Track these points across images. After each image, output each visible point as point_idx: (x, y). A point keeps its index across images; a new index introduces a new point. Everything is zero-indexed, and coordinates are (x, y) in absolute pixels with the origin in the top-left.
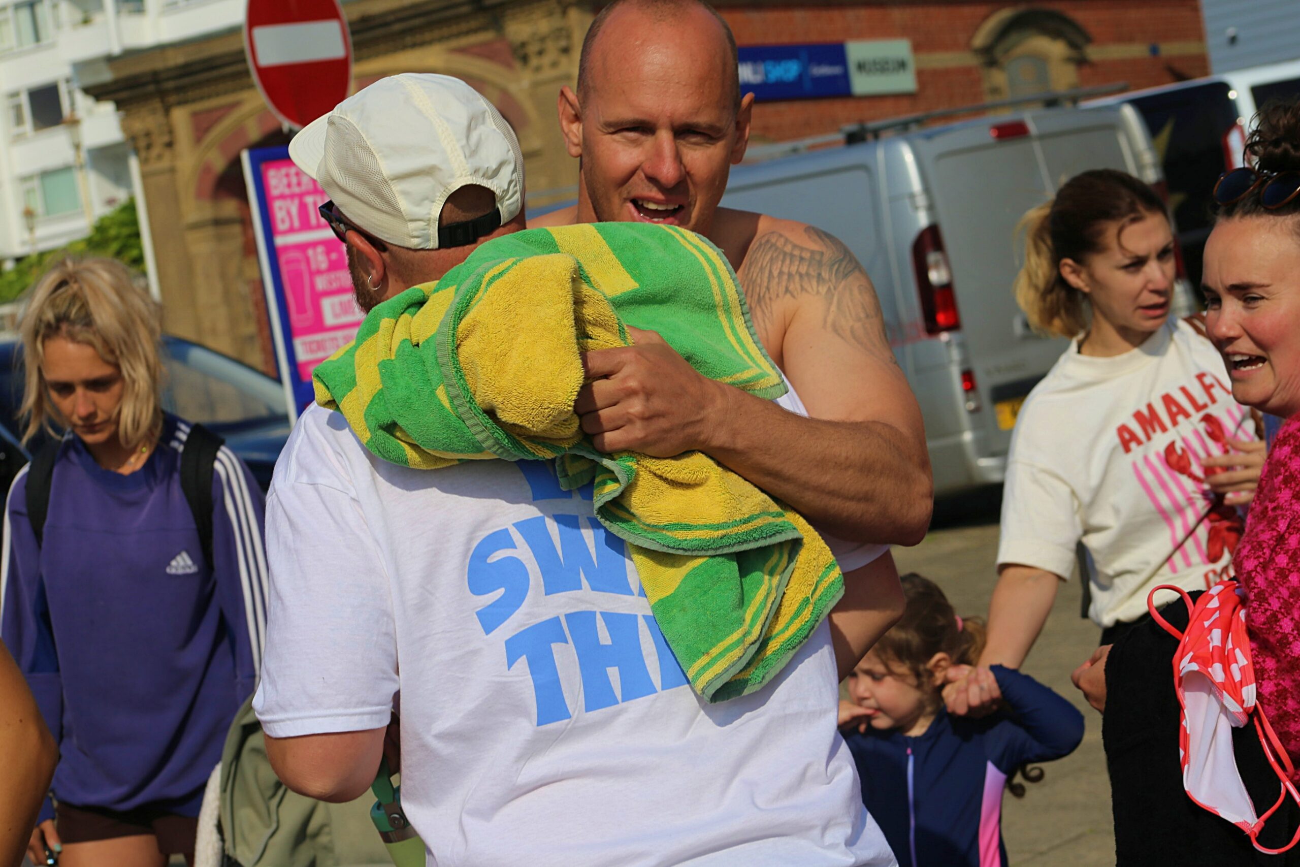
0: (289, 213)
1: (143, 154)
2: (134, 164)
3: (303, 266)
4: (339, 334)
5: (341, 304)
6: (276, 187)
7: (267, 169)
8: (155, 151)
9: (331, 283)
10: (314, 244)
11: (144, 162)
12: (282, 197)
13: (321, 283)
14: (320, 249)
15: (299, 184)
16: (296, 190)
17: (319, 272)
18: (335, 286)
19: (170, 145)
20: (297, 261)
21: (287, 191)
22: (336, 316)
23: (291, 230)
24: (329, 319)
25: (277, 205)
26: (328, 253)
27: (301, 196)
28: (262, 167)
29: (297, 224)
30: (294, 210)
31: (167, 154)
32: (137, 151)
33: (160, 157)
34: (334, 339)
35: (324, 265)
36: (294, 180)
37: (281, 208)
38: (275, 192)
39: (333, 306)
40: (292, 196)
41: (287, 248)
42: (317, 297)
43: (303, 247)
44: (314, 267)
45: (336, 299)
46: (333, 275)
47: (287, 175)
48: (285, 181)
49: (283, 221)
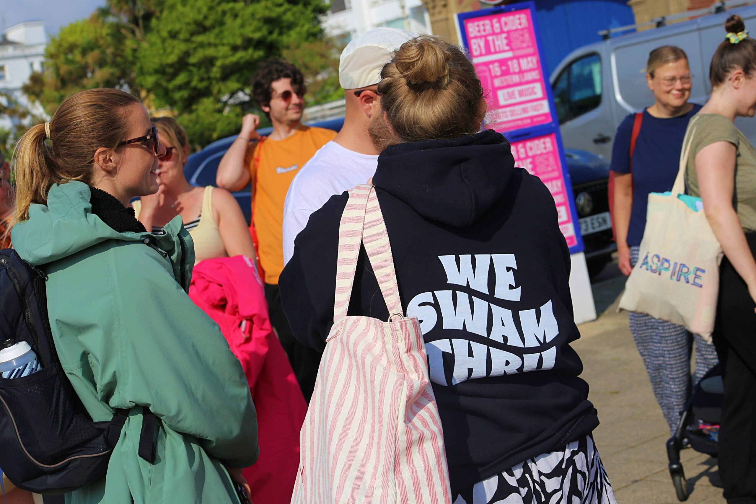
0: (479, 46)
1: (431, 11)
2: (427, 16)
3: (487, 74)
4: (508, 109)
5: (508, 93)
6: (472, 32)
7: (467, 22)
8: (437, 10)
9: (503, 83)
10: (493, 62)
11: (432, 15)
12: (476, 37)
13: (497, 83)
14: (497, 64)
15: (484, 30)
16: (483, 33)
17: (496, 77)
18: (505, 84)
19: (445, 6)
20: (484, 71)
21: (478, 34)
22: (506, 100)
23: (481, 55)
24: (502, 102)
25: (473, 41)
26: (501, 66)
27: (485, 36)
28: (465, 22)
29: (484, 51)
30: (482, 44)
31: (444, 10)
32: (428, 9)
33: (440, 12)
34: (505, 112)
35: (499, 73)
36: (482, 28)
37: (475, 44)
38: (472, 35)
39: (504, 94)
40: (481, 37)
41: (479, 65)
42: (495, 90)
43: (487, 64)
44: (493, 74)
45: (505, 91)
46: (503, 78)
47: (478, 26)
48: (477, 29)
49: (476, 50)
